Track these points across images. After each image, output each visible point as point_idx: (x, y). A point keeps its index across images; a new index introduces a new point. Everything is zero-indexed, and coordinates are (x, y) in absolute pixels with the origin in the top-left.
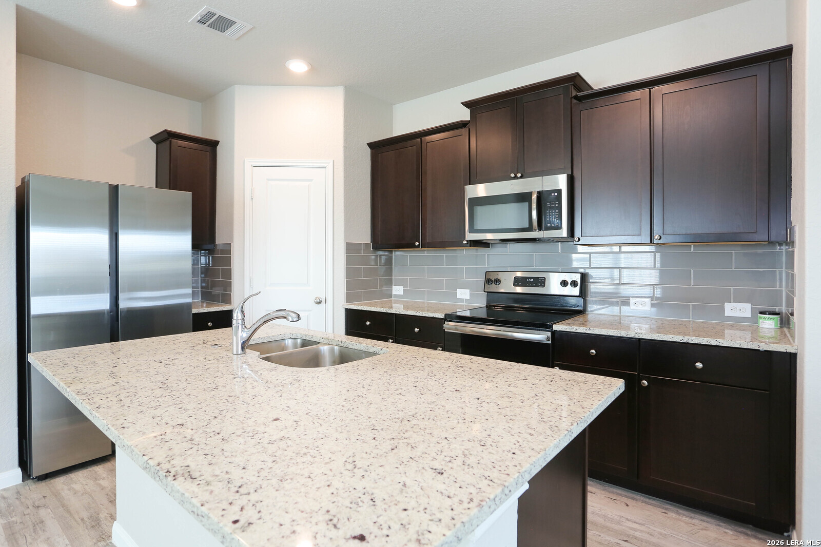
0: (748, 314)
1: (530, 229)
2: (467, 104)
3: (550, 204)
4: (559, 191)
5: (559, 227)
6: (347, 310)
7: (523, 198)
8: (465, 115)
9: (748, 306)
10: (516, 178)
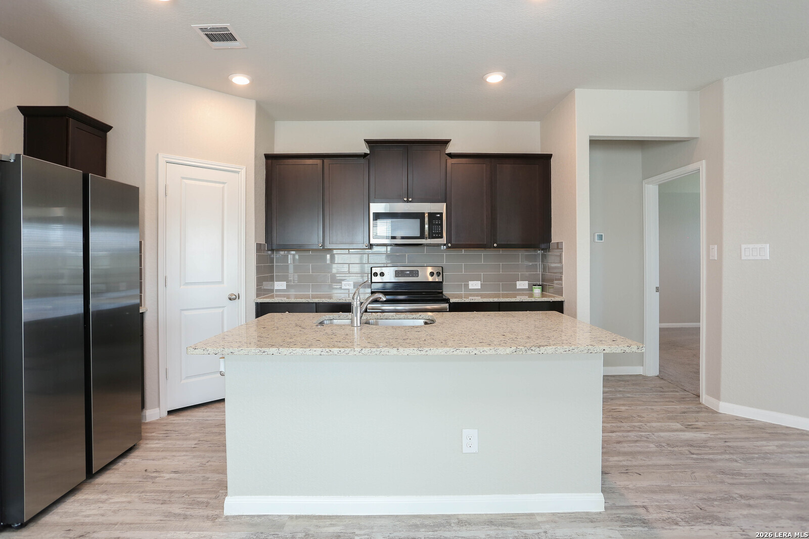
0: (527, 287)
1: (422, 236)
2: (368, 142)
3: (435, 222)
4: (441, 214)
5: (442, 237)
6: (257, 304)
7: (420, 216)
8: (364, 149)
9: (527, 282)
10: (408, 201)
